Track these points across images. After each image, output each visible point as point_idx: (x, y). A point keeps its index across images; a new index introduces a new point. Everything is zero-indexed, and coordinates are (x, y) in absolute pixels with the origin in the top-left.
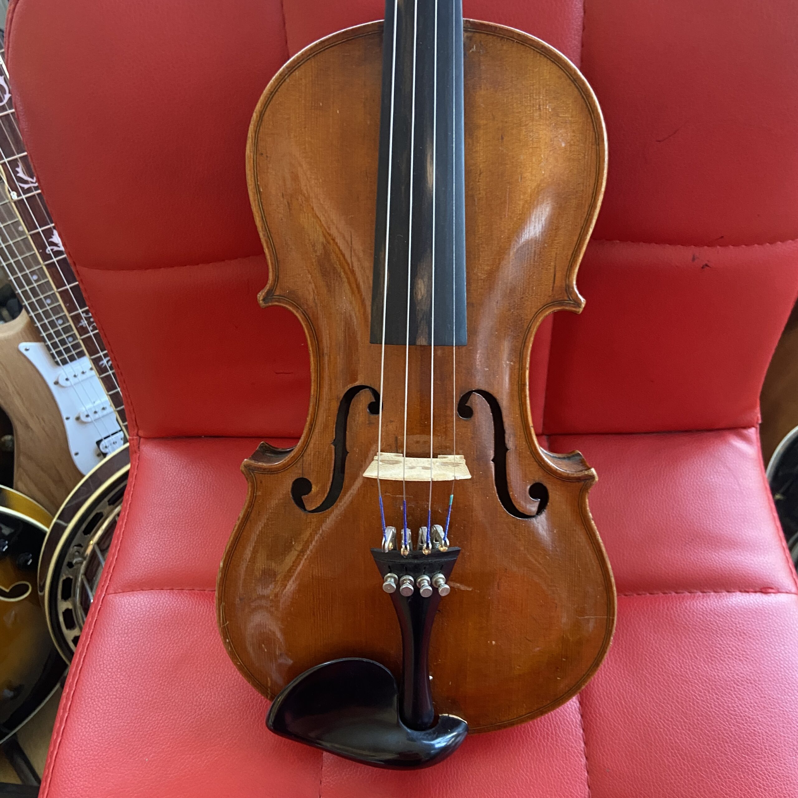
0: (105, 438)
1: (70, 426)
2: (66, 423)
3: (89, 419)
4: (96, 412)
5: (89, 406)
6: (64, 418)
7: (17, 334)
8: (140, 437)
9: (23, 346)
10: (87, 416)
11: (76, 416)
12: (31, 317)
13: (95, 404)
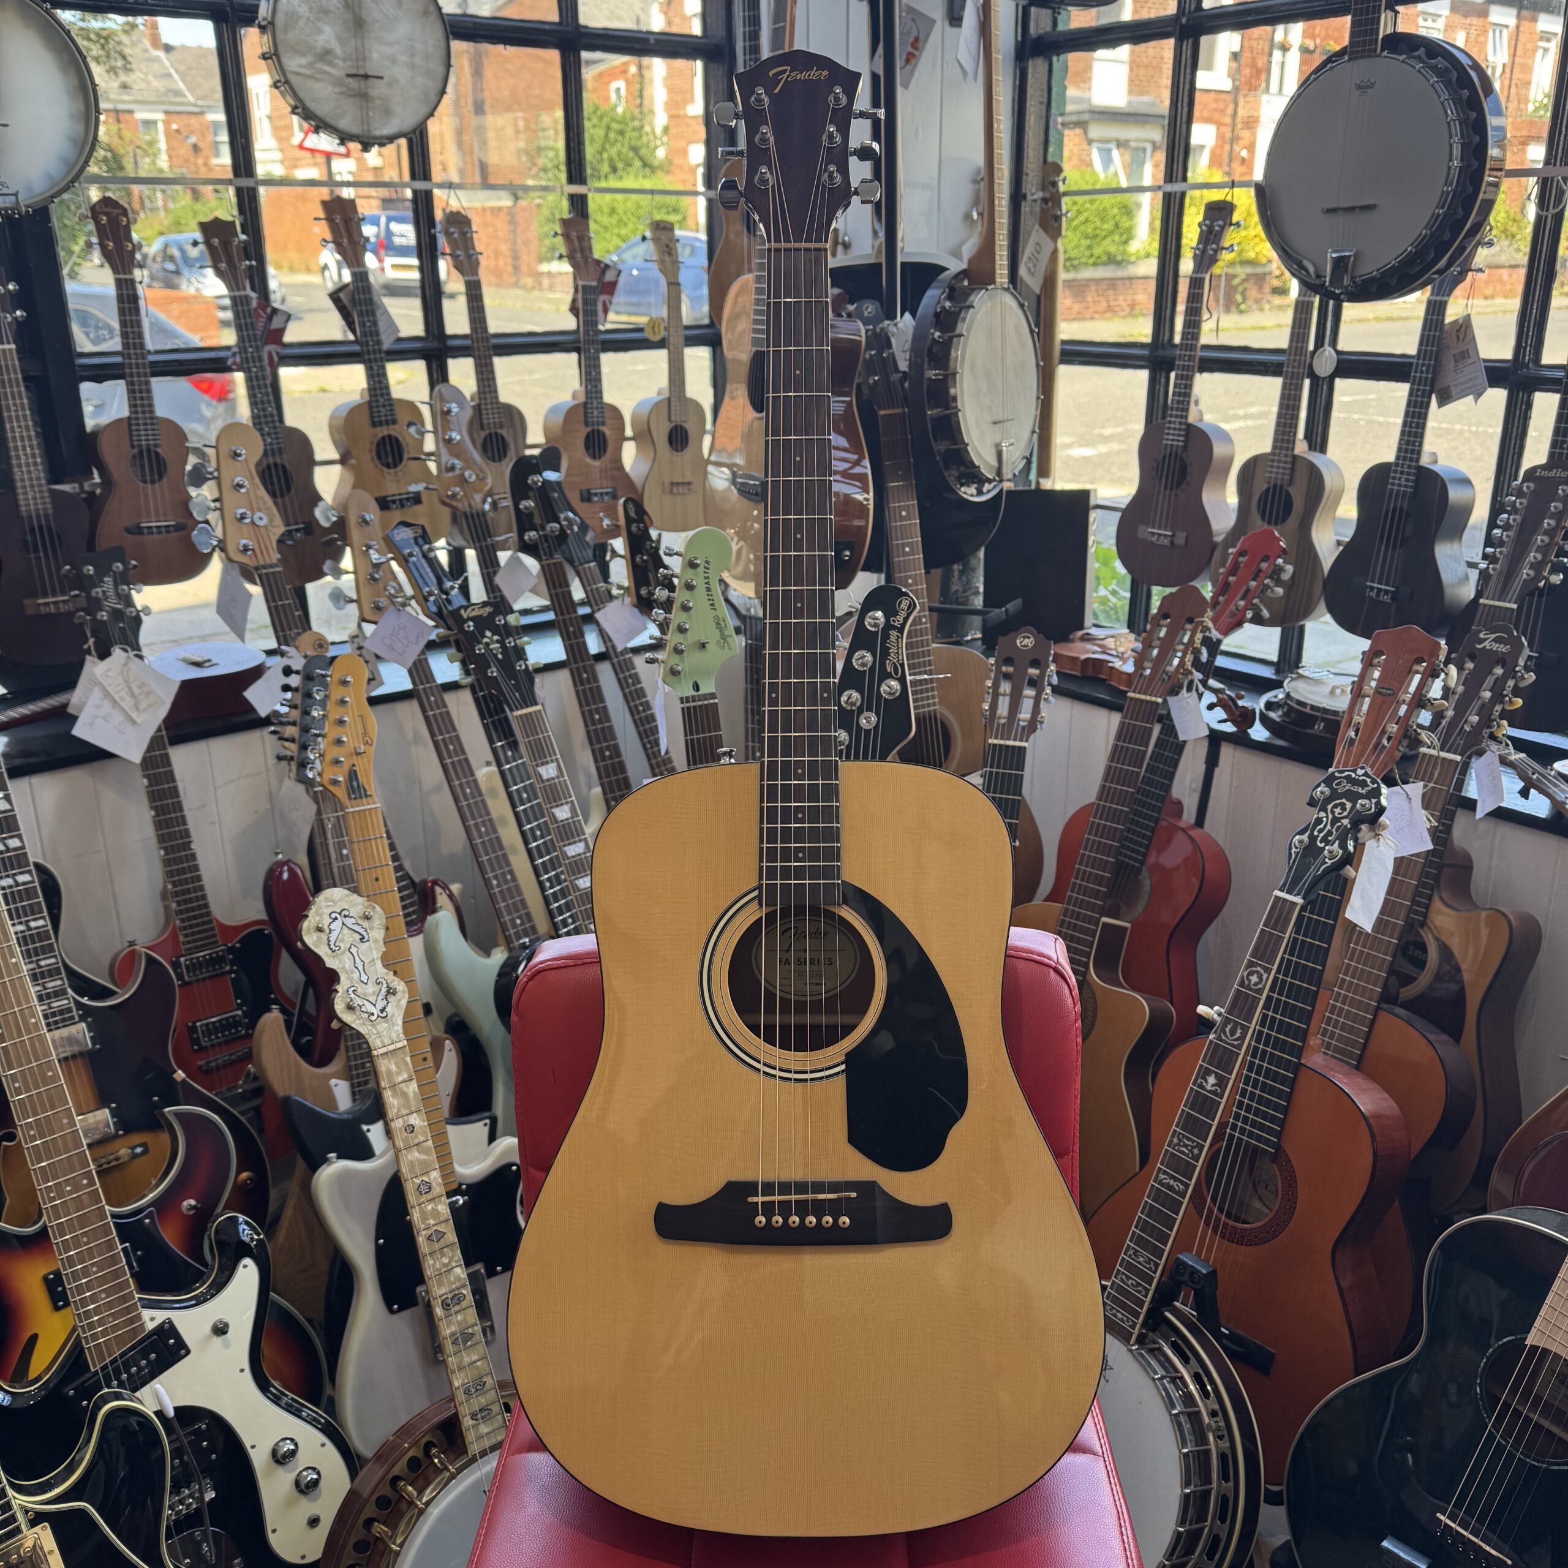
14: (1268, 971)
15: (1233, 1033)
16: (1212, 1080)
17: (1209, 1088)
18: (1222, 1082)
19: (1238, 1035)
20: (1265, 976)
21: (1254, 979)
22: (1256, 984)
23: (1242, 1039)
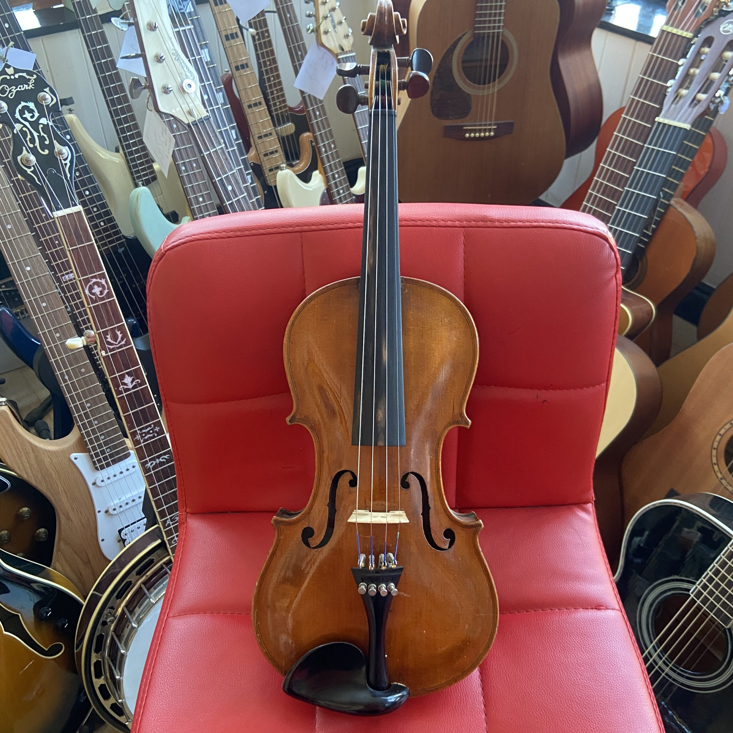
0: (126, 527)
1: (100, 517)
2: (98, 514)
3: (115, 512)
4: (121, 507)
5: (117, 501)
6: (97, 511)
7: (70, 446)
8: (187, 513)
9: (73, 456)
10: (114, 509)
11: (106, 510)
12: (82, 434)
13: (121, 500)
14: (102, 276)
15: (115, 338)
16: (128, 380)
17: (130, 386)
18: (136, 374)
19: (120, 336)
20: (103, 281)
21: (97, 290)
22: (101, 293)
23: (125, 336)
